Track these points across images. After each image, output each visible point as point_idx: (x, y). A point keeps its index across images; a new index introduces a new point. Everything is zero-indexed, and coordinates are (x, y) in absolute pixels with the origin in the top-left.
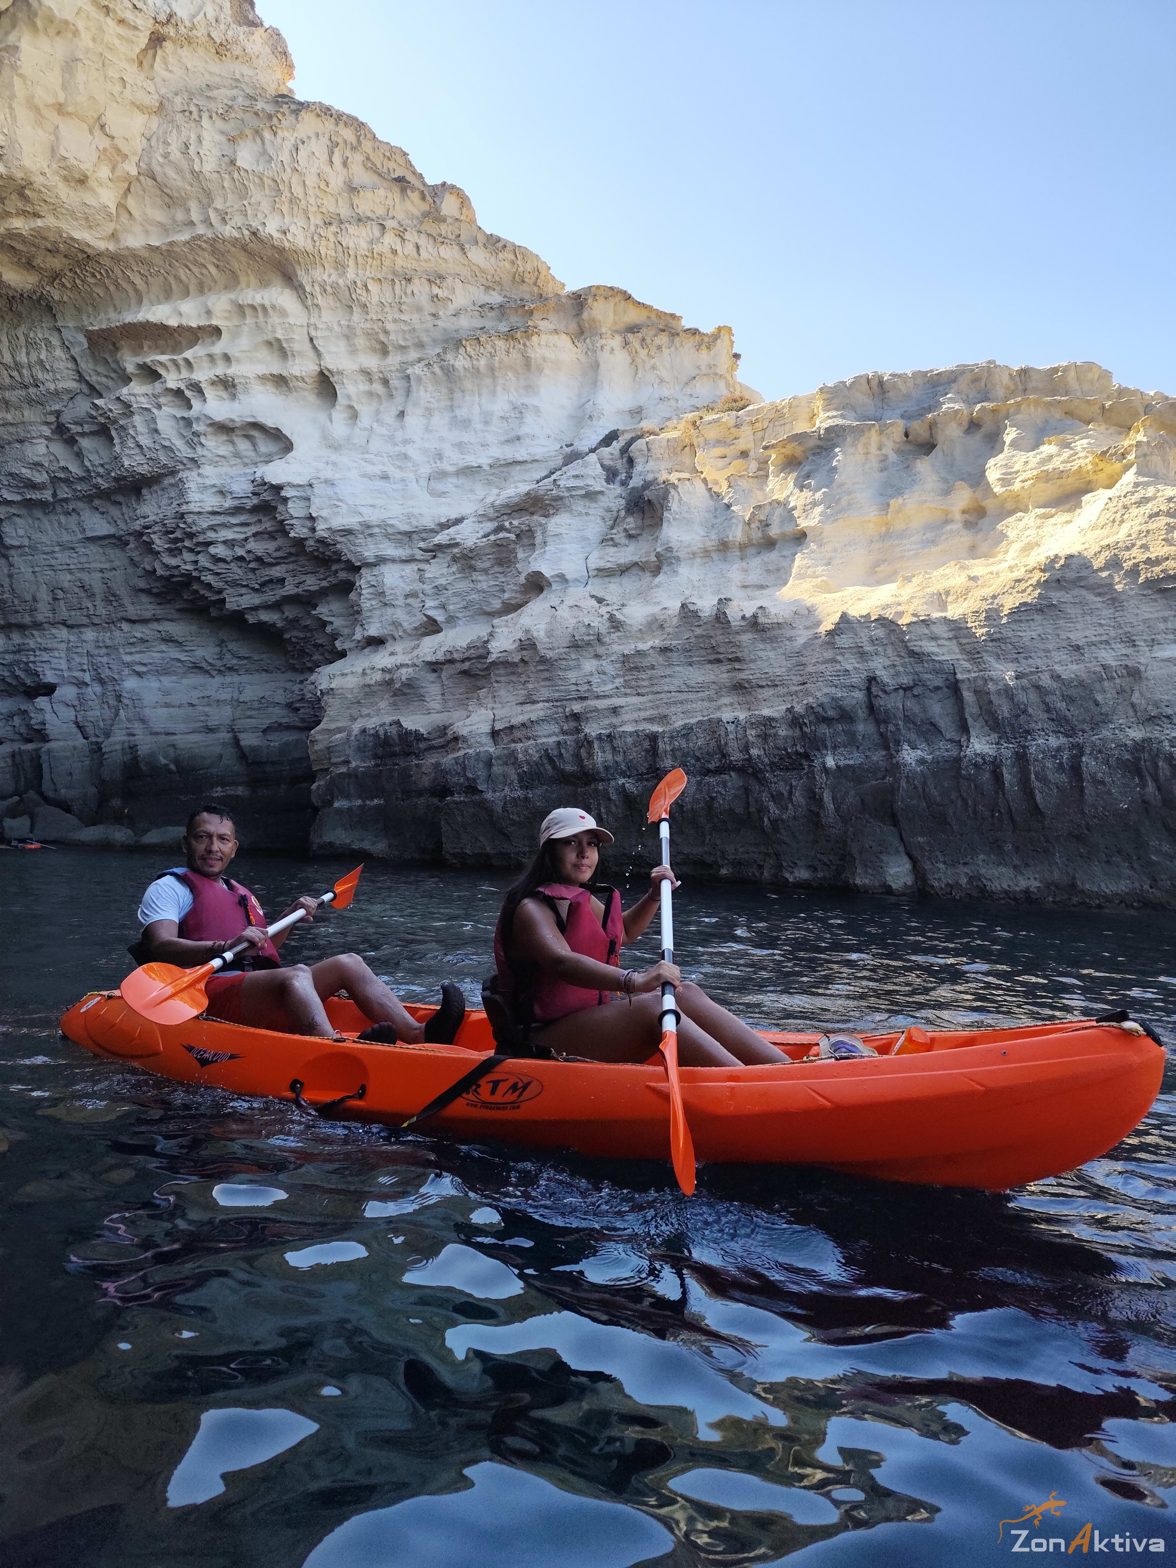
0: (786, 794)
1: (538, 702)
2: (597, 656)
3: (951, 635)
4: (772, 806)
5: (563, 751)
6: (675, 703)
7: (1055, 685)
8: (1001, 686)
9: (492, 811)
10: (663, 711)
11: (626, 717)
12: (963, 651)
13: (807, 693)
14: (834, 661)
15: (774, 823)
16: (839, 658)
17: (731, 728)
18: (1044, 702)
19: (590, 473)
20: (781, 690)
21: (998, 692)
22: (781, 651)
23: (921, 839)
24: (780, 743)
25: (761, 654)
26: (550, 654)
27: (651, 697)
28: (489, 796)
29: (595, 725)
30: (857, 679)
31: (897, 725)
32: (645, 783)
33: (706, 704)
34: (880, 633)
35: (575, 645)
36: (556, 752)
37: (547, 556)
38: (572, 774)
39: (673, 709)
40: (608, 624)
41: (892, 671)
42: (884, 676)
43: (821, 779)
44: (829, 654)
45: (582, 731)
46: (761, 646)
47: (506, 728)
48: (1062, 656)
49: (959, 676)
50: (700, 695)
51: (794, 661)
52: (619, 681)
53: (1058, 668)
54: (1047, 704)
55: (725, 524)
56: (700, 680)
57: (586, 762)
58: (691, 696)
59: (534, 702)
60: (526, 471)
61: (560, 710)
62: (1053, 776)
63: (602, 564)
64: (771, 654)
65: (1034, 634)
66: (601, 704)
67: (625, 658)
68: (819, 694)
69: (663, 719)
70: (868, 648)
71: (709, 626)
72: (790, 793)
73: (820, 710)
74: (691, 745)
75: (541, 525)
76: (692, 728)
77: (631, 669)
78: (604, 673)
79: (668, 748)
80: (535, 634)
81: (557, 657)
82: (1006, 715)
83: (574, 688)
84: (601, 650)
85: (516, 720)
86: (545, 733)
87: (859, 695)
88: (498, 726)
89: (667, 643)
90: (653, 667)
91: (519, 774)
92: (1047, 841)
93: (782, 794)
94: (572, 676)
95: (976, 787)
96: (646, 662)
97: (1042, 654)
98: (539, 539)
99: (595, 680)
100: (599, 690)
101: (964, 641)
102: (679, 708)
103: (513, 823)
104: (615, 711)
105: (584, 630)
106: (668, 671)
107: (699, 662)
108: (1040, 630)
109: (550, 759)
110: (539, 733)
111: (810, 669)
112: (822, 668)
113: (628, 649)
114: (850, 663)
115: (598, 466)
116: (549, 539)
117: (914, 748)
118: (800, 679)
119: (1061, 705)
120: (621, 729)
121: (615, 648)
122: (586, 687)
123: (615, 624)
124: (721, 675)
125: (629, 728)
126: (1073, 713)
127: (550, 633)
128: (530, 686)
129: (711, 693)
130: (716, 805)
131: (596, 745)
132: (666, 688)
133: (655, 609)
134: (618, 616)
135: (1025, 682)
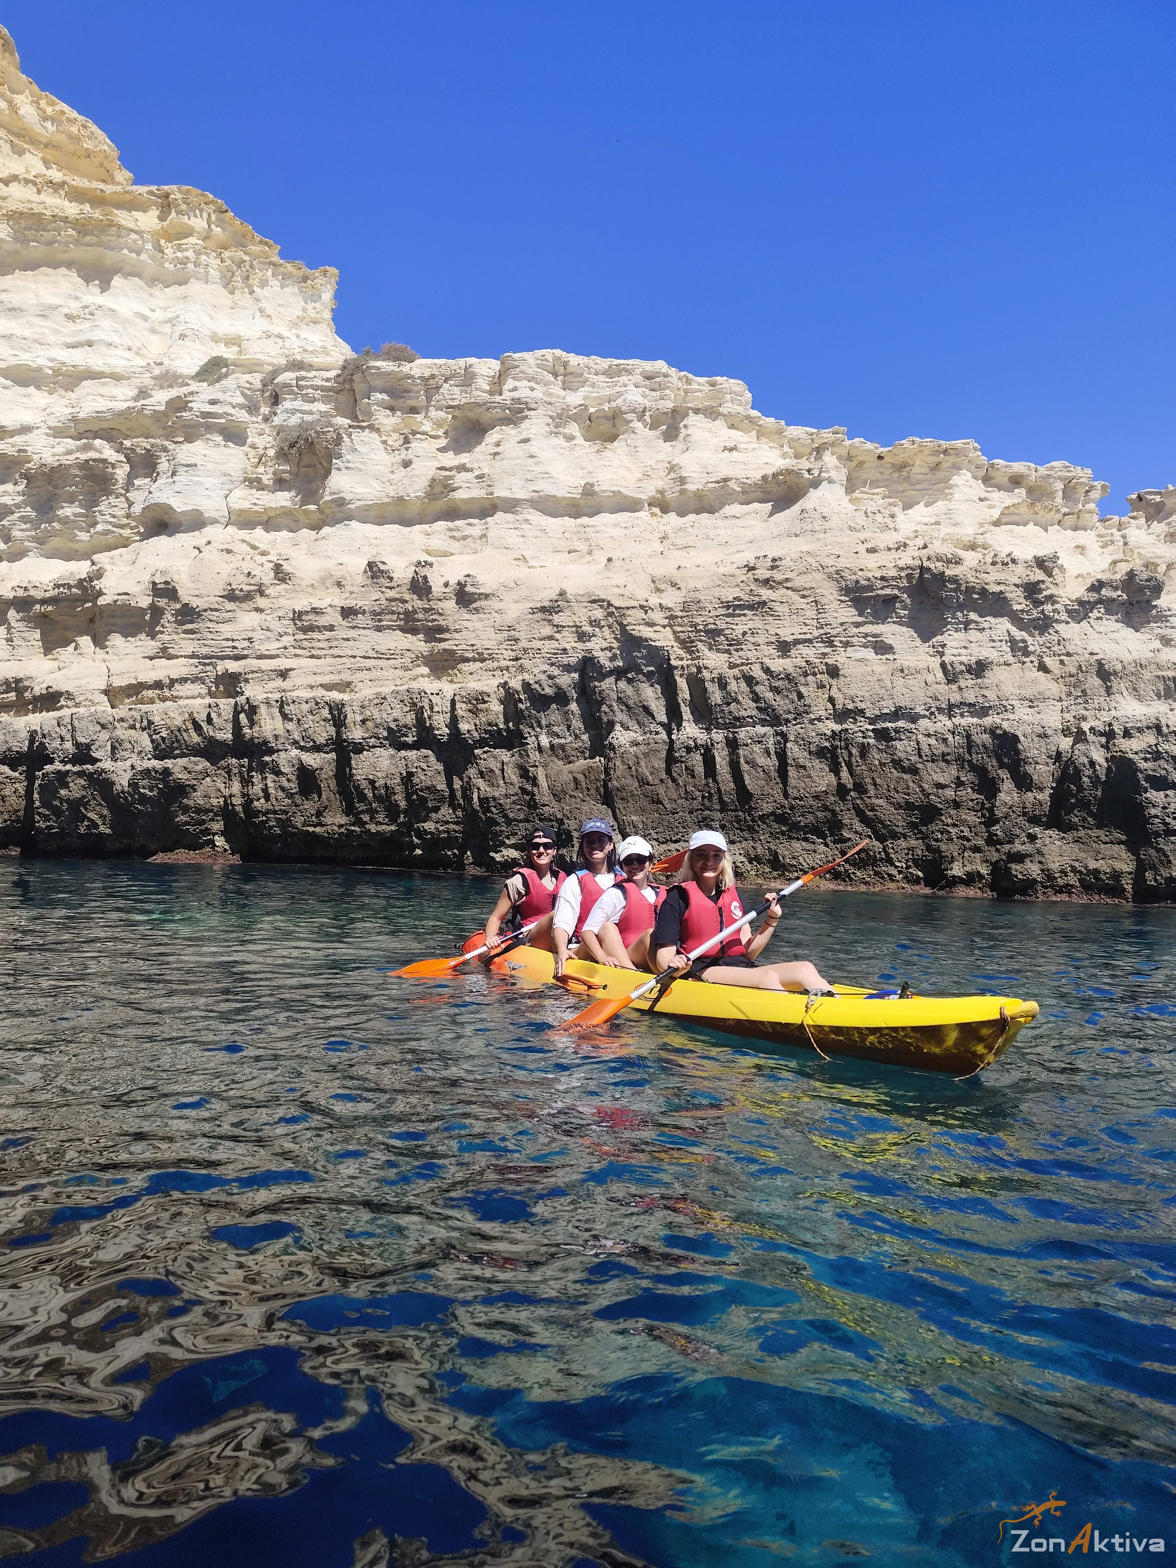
0: (498, 772)
1: (177, 657)
2: (258, 610)
3: (666, 622)
4: (480, 783)
5: (213, 715)
6: (360, 669)
7: (764, 676)
8: (715, 674)
9: (113, 783)
10: (346, 677)
11: (298, 681)
12: (677, 639)
13: (522, 669)
14: (551, 638)
15: (483, 801)
16: (558, 636)
17: (435, 699)
18: (753, 692)
19: (230, 400)
20: (489, 664)
21: (713, 680)
22: (491, 623)
23: (634, 818)
24: (491, 718)
25: (466, 624)
26: (194, 603)
27: (329, 660)
28: (107, 764)
29: (258, 688)
30: (573, 659)
31: (610, 706)
32: (324, 755)
33: (400, 672)
34: (598, 613)
35: (231, 596)
36: (204, 716)
37: (177, 487)
38: (222, 744)
39: (359, 675)
40: (272, 574)
41: (609, 655)
42: (604, 659)
43: (535, 756)
44: (548, 630)
45: (242, 693)
46: (468, 616)
47: (130, 687)
48: (772, 651)
49: (673, 662)
50: (391, 662)
51: (505, 634)
52: (287, 640)
53: (766, 661)
54: (756, 694)
55: (405, 481)
56: (392, 646)
57: (246, 730)
58: (381, 663)
59: (170, 657)
60: (104, 384)
61: (208, 668)
62: (761, 760)
63: (245, 505)
64: (479, 625)
65: (746, 628)
66: (266, 664)
67: (298, 616)
68: (536, 671)
69: (345, 686)
70: (587, 628)
71: (404, 589)
72: (503, 770)
73: (537, 686)
74: (385, 716)
75: (165, 450)
76: (384, 698)
77: (305, 630)
78: (268, 629)
79: (359, 718)
80: (176, 578)
81: (206, 606)
82: (719, 702)
83: (230, 644)
84: (261, 602)
85: (149, 676)
86: (189, 694)
87: (576, 676)
88: (118, 682)
89: (350, 603)
90: (331, 628)
91: (152, 741)
92: (753, 820)
93: (492, 771)
94: (226, 630)
95: (687, 768)
96: (323, 621)
97: (752, 647)
98: (163, 465)
99: (257, 635)
100: (263, 648)
101: (679, 629)
102: (366, 675)
103: (143, 799)
104: (284, 674)
105: (242, 578)
106: (351, 634)
107: (389, 627)
108: (751, 625)
109: (197, 727)
110: (180, 694)
111: (523, 644)
112: (538, 644)
113: (301, 604)
114: (568, 640)
115: (238, 393)
116: (181, 470)
117: (627, 729)
118: (513, 654)
119: (769, 695)
120: (294, 694)
121: (282, 602)
122: (246, 644)
123: (281, 575)
124: (418, 644)
125: (305, 694)
126: (781, 704)
127: (195, 578)
128: (165, 637)
129: (407, 661)
130: (415, 780)
131: (263, 709)
132: (350, 653)
133: (330, 564)
134: (286, 567)
135: (736, 671)
